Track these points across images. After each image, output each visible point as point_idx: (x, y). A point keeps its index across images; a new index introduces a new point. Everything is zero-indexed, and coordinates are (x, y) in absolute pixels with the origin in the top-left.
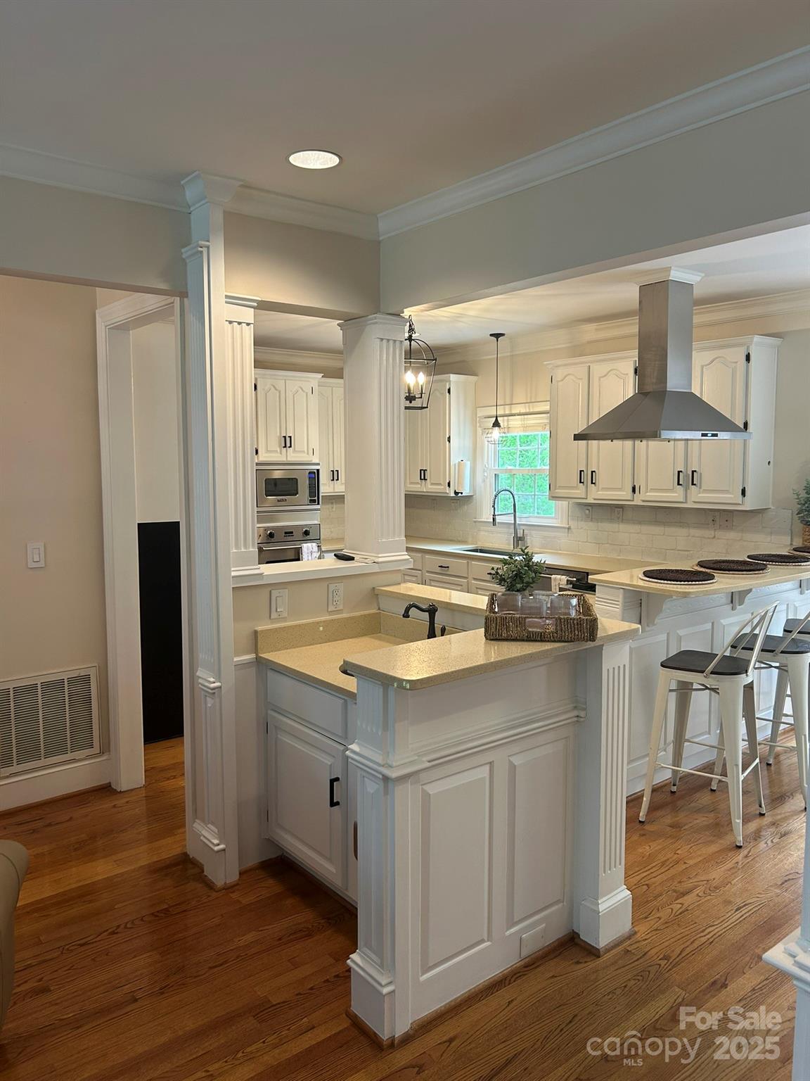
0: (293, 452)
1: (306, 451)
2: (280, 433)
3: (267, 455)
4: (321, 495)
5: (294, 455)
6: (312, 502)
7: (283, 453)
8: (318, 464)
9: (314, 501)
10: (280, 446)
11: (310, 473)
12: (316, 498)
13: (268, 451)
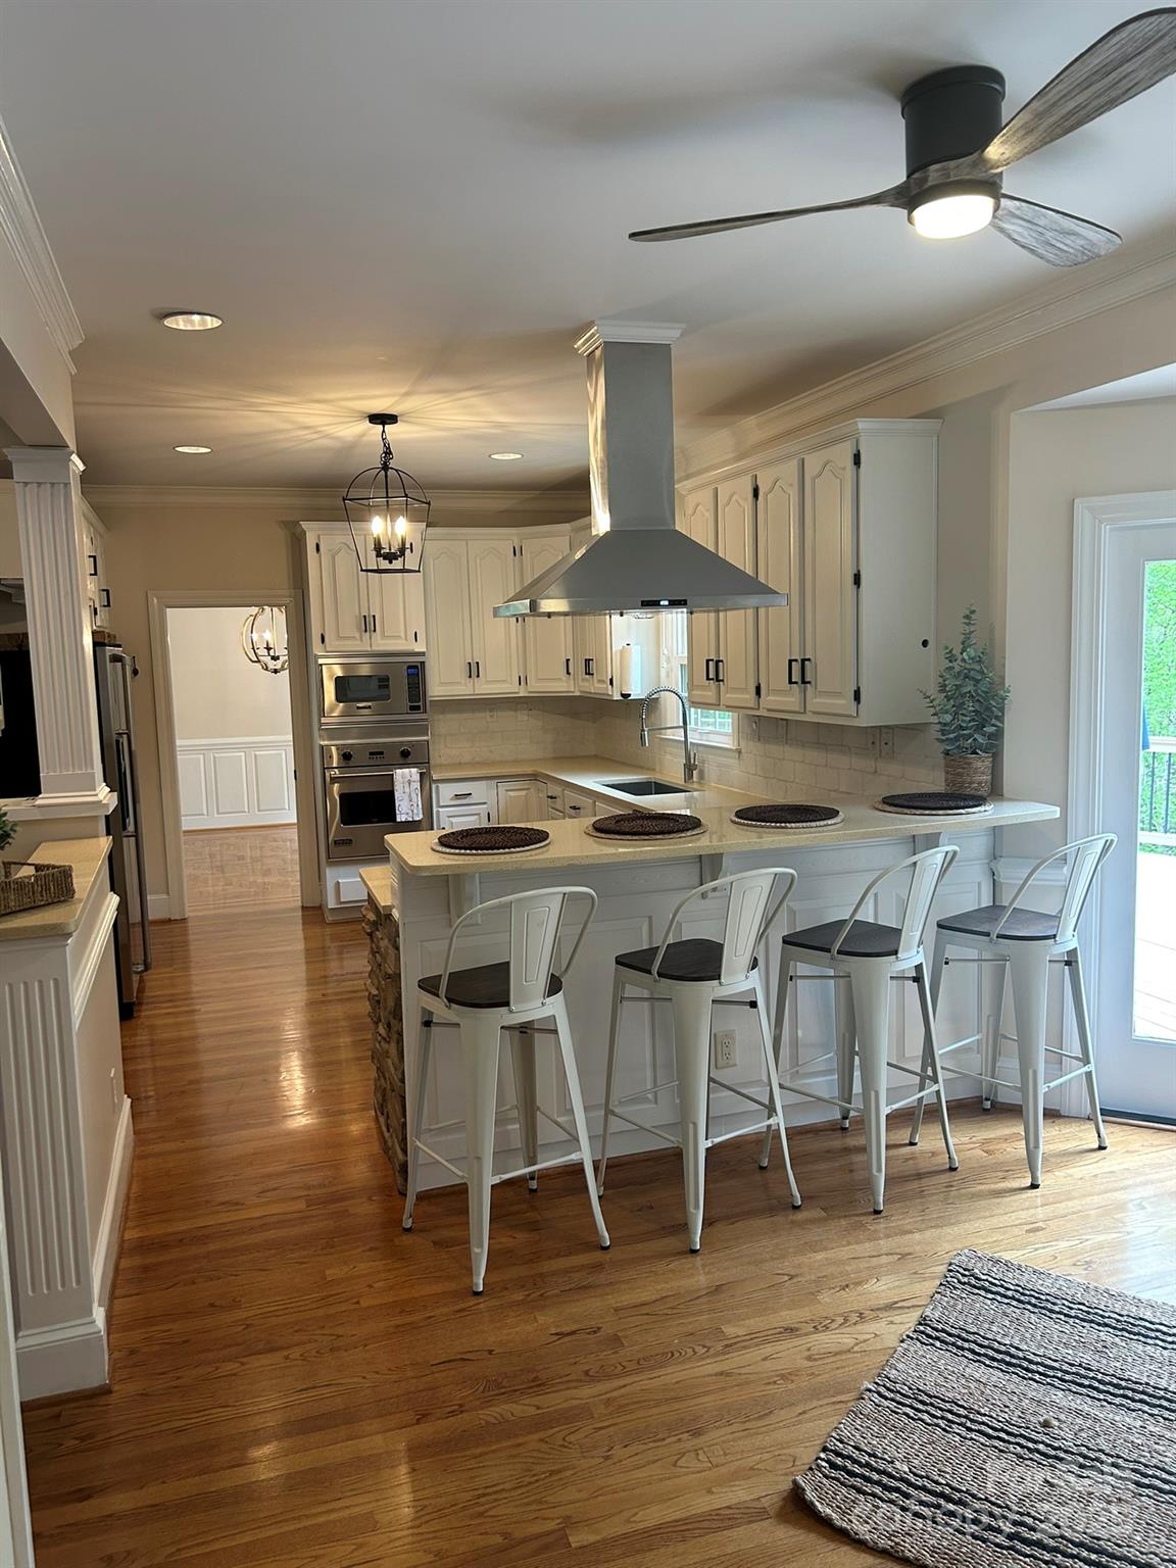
0: (382, 639)
1: (403, 636)
2: (360, 613)
3: (337, 643)
4: (428, 699)
5: (383, 642)
6: (413, 708)
7: (364, 639)
8: (423, 654)
9: (418, 708)
10: (359, 630)
11: (409, 667)
12: (420, 704)
13: (340, 638)
